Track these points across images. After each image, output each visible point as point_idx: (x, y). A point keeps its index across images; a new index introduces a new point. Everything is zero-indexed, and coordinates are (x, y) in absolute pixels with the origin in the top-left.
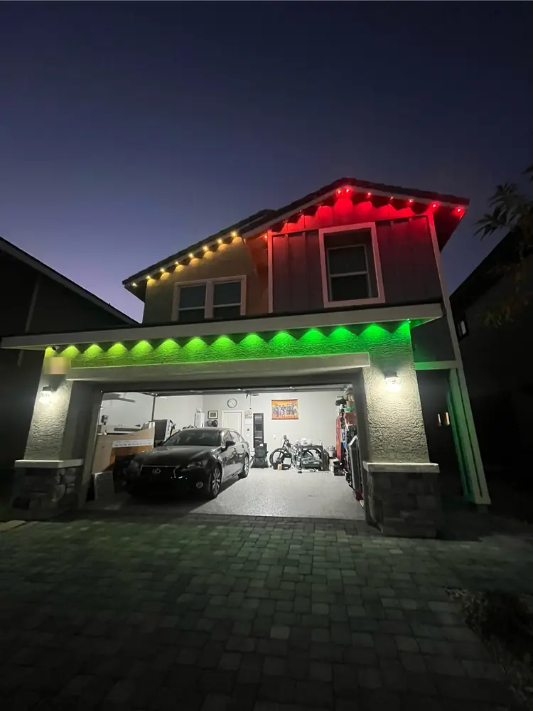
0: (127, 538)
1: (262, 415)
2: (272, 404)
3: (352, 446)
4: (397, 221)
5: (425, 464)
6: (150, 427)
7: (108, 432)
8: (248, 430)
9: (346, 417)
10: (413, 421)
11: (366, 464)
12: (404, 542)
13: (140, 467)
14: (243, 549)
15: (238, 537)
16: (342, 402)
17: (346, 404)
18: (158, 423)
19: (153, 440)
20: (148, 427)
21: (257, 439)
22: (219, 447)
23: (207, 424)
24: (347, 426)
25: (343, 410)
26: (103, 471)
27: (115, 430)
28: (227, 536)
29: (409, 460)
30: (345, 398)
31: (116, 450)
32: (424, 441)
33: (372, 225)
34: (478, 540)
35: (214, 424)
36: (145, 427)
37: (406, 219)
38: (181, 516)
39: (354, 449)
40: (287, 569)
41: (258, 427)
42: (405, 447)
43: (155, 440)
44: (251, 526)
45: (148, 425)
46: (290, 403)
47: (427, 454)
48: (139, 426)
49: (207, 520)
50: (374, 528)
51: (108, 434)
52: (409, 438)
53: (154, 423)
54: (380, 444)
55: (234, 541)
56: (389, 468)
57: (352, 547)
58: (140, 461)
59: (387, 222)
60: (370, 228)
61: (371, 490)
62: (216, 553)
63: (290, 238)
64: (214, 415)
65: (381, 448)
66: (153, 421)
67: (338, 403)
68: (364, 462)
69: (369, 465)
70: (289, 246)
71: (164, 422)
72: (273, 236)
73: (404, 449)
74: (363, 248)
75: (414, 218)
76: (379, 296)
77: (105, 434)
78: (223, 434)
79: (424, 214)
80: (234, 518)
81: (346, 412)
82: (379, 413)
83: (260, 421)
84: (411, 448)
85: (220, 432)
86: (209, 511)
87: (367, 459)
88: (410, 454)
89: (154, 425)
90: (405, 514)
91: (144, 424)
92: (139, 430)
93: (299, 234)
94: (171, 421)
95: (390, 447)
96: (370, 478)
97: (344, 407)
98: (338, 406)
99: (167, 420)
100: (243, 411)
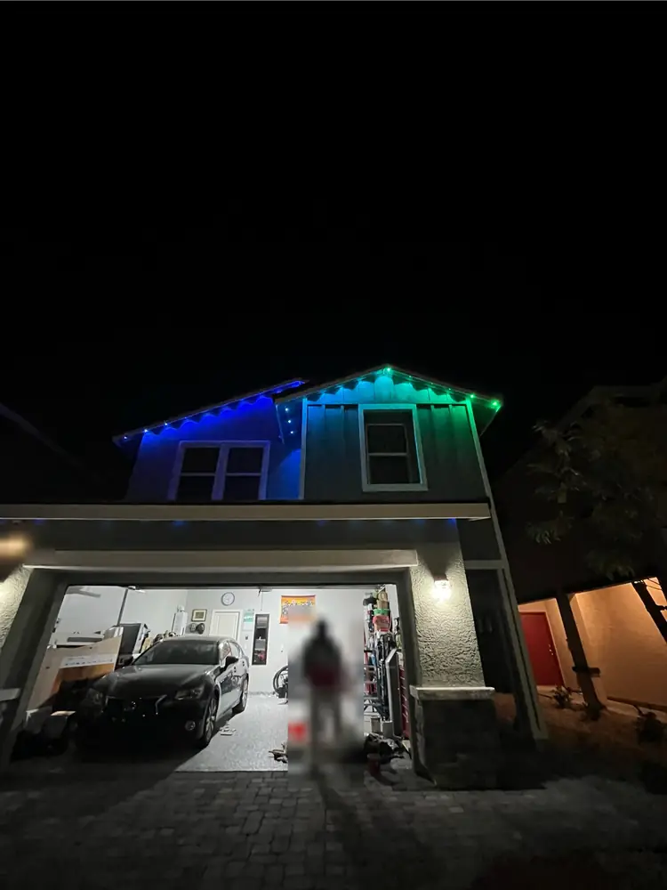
0: (91, 818)
1: (268, 616)
2: (282, 600)
3: (390, 664)
4: (437, 406)
5: (478, 687)
6: (116, 634)
7: (59, 644)
8: (247, 638)
9: (377, 622)
10: (465, 634)
11: (414, 690)
12: (464, 796)
13: (104, 698)
14: (264, 822)
15: (254, 804)
16: (373, 601)
17: (376, 603)
18: (127, 628)
19: (116, 655)
20: (112, 636)
21: (259, 652)
22: (217, 666)
23: (190, 629)
24: (378, 634)
25: (372, 612)
26: (41, 707)
27: (69, 640)
28: (239, 804)
29: (462, 683)
30: (375, 597)
31: (65, 671)
32: (477, 660)
33: (413, 407)
34: (543, 788)
35: (199, 629)
36: (109, 635)
37: (446, 406)
38: (165, 776)
39: (393, 667)
40: (330, 847)
41: (261, 633)
42: (458, 666)
43: (120, 653)
44: (268, 787)
45: (114, 631)
46: (306, 600)
47: (482, 676)
48: (99, 633)
49: (202, 782)
50: (426, 781)
51: (58, 647)
52: (462, 656)
53: (122, 628)
54: (430, 663)
55: (250, 812)
56: (442, 695)
57: (405, 808)
58: (104, 689)
59: (427, 406)
60: (412, 410)
61: (420, 725)
62: (229, 830)
63: (327, 410)
64: (200, 615)
65: (432, 668)
66: (118, 625)
67: (367, 602)
68: (411, 687)
69: (419, 691)
70: (325, 416)
71: (136, 628)
72: (308, 405)
73: (457, 669)
74: (403, 428)
75: (454, 405)
76: (421, 482)
77: (55, 647)
78: (221, 646)
79: (462, 402)
80: (239, 776)
81: (376, 614)
82: (429, 624)
83: (263, 625)
84: (464, 668)
85: (218, 644)
86: (204, 767)
87: (415, 683)
88: (464, 676)
89: (121, 633)
90: (462, 756)
91: (107, 632)
92: (100, 640)
93: (338, 406)
94: (145, 626)
95: (442, 667)
96: (419, 708)
97: (373, 608)
98: (365, 607)
99: (140, 624)
100: (242, 611)
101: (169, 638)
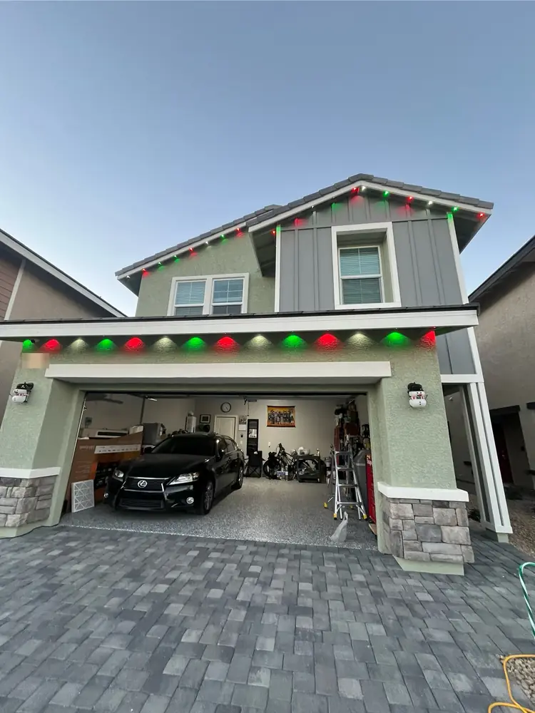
1: (257, 420)
2: (268, 409)
4: (415, 222)
6: (138, 431)
7: (91, 436)
8: (242, 436)
9: (346, 427)
13: (124, 478)
16: (342, 411)
17: (346, 413)
18: (146, 427)
19: (140, 446)
21: (251, 446)
23: (198, 428)
24: (347, 437)
25: (343, 420)
27: (99, 434)
30: (345, 408)
31: (99, 456)
32: (450, 464)
33: (389, 225)
35: (207, 428)
37: (425, 222)
42: (429, 469)
43: (142, 445)
45: (136, 428)
46: (287, 410)
47: (454, 480)
51: (91, 438)
54: (401, 465)
59: (405, 223)
60: (387, 229)
63: (300, 234)
64: (205, 419)
65: (402, 470)
66: (141, 424)
67: (337, 412)
68: (379, 484)
70: (299, 241)
71: (154, 426)
72: (282, 232)
73: (428, 473)
74: (377, 248)
75: (433, 220)
76: (395, 301)
77: (88, 438)
79: (444, 217)
81: (346, 422)
84: (435, 472)
89: (142, 429)
92: (126, 434)
93: (311, 230)
94: (162, 426)
95: (412, 469)
97: (343, 416)
98: (337, 416)
99: (157, 424)
100: (237, 417)
101: (181, 434)
